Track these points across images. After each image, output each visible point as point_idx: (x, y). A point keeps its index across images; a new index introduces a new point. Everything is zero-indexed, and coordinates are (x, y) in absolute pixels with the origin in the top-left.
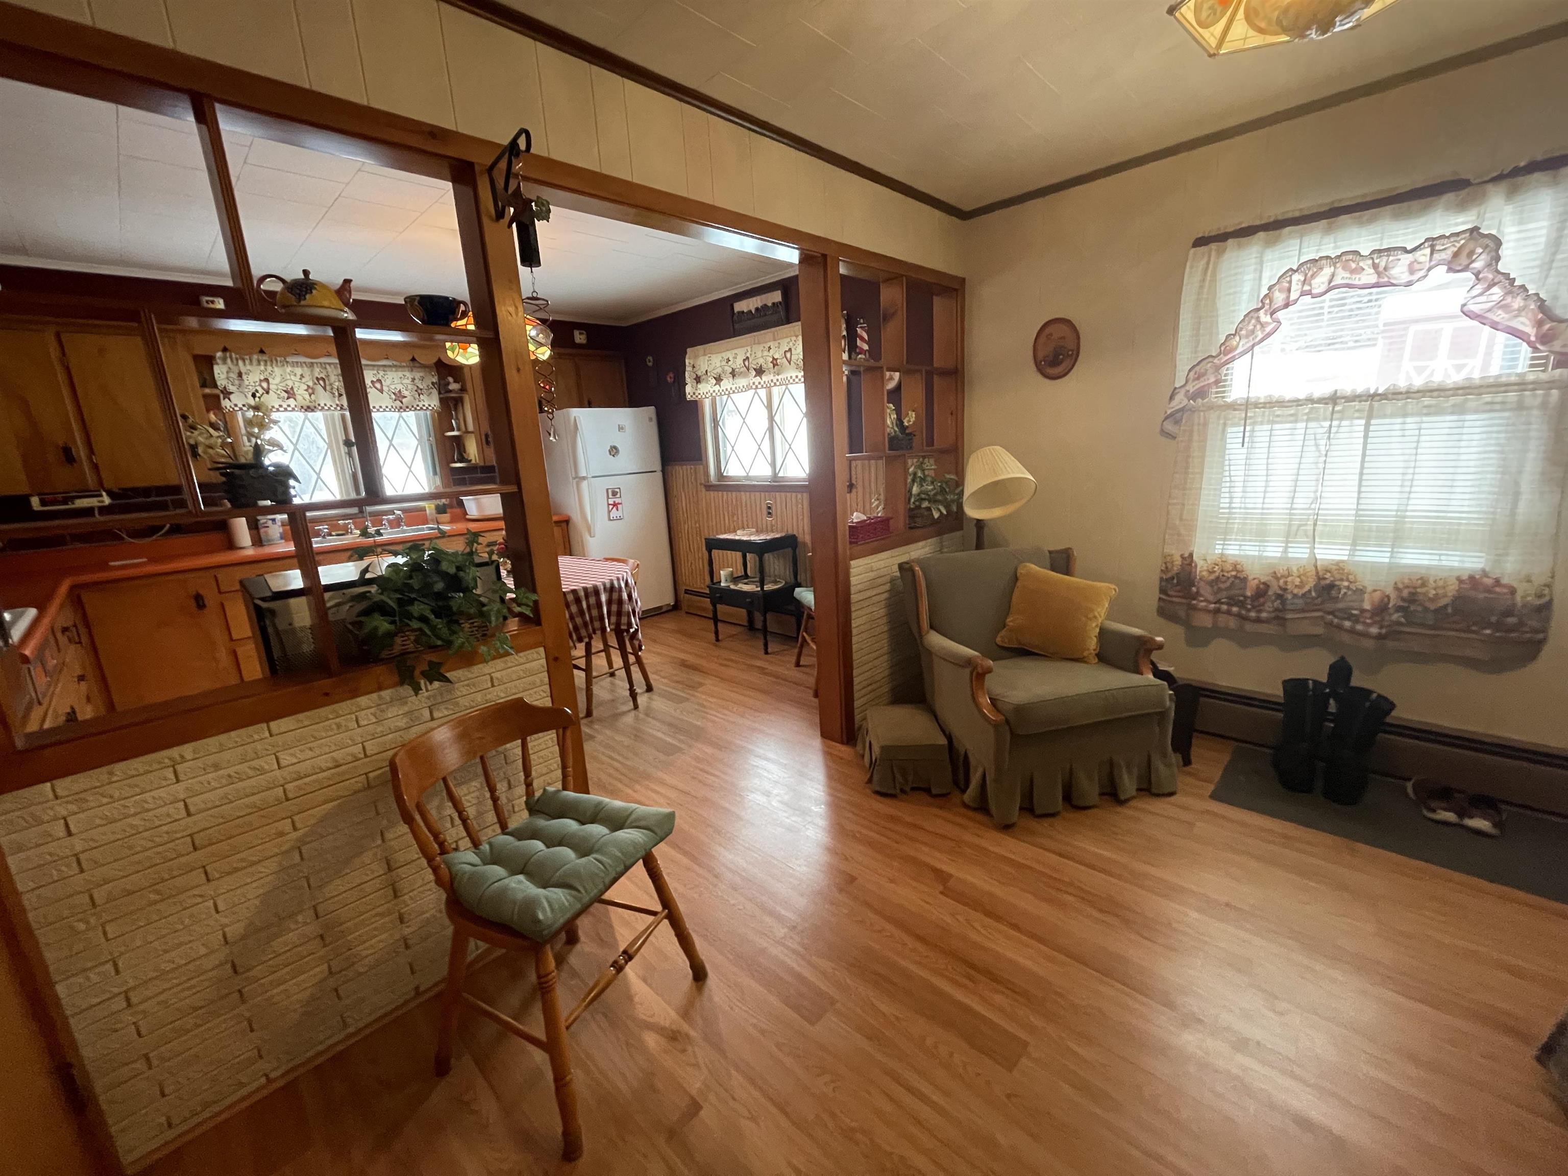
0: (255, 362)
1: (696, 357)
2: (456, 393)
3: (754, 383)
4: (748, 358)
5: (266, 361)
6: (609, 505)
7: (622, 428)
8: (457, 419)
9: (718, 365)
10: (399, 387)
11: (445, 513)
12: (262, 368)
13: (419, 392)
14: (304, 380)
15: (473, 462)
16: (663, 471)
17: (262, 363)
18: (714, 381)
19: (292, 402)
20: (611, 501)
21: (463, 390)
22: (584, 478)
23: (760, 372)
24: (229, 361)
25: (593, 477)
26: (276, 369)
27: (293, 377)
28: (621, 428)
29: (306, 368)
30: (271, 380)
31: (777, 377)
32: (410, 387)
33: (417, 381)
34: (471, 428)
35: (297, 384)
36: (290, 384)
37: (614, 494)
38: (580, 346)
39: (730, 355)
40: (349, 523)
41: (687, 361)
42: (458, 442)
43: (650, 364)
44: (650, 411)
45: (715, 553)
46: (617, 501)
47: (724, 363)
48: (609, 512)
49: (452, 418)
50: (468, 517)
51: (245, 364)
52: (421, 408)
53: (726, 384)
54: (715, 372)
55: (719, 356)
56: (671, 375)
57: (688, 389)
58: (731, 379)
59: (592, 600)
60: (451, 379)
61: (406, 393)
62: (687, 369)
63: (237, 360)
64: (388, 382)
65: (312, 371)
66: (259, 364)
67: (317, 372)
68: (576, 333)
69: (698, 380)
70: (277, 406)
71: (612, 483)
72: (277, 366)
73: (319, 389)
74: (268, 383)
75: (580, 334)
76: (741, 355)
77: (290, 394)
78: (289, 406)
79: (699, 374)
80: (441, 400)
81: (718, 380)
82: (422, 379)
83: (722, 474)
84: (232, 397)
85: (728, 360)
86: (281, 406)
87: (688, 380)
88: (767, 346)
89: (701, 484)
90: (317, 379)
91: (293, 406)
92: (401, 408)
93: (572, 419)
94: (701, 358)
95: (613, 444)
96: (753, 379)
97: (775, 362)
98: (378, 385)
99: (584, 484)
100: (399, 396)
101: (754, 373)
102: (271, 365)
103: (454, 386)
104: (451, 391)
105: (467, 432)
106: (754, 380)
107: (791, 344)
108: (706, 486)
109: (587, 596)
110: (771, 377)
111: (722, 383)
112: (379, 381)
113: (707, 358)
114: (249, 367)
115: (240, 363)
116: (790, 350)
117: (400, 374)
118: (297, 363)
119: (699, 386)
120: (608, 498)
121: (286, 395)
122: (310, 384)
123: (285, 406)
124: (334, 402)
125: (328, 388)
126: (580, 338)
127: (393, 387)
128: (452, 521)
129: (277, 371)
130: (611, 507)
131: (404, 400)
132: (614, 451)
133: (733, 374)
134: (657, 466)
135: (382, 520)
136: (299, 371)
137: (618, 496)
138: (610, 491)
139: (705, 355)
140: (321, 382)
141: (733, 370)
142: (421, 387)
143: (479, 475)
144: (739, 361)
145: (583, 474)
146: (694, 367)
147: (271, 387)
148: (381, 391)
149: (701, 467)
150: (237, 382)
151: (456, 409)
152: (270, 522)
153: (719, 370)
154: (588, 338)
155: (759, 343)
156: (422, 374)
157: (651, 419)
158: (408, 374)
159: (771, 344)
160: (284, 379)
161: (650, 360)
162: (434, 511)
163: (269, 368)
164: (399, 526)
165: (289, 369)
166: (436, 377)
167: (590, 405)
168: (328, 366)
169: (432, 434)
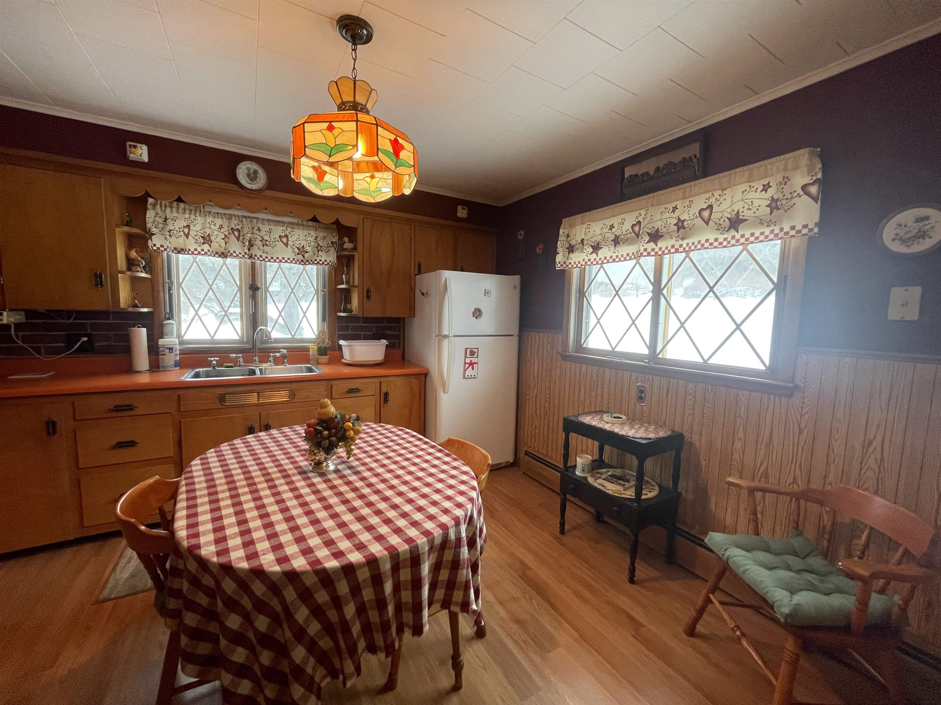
0: (181, 211)
1: (571, 226)
2: (349, 251)
3: (645, 250)
4: (639, 223)
5: (191, 210)
6: (465, 363)
7: (488, 293)
8: (348, 274)
9: (598, 232)
10: (304, 243)
11: (325, 355)
12: (187, 216)
13: (319, 248)
14: (222, 230)
15: (354, 312)
16: (520, 336)
17: (187, 212)
18: (591, 250)
19: (206, 247)
20: (468, 361)
21: (355, 249)
22: (446, 337)
23: (655, 237)
24: (158, 206)
25: (454, 336)
26: (199, 218)
27: (212, 227)
28: (486, 293)
29: (225, 220)
30: (192, 227)
31: (681, 242)
32: (313, 244)
33: (318, 239)
34: (356, 283)
35: (215, 233)
36: (208, 231)
37: (472, 353)
38: (460, 220)
39: (616, 221)
40: (239, 357)
41: (561, 231)
42: (347, 293)
43: (521, 237)
44: (516, 279)
45: (573, 436)
46: (474, 360)
47: (606, 230)
48: (465, 370)
49: (343, 273)
50: (343, 361)
51: (172, 212)
52: (318, 263)
53: (604, 252)
54: (593, 240)
55: (601, 224)
56: (541, 246)
57: (559, 258)
58: (612, 248)
59: (405, 574)
60: (346, 239)
61: (308, 249)
62: (561, 238)
63: (166, 207)
64: (294, 238)
65: (229, 223)
66: (184, 213)
67: (234, 223)
68: (460, 208)
69: (571, 249)
70: (192, 250)
71: (471, 343)
72: (200, 215)
73: (233, 238)
74: (189, 230)
75: (463, 209)
76: (630, 219)
77: (207, 239)
78: (202, 250)
79: (573, 243)
80: (338, 257)
81: (596, 248)
82: (324, 238)
83: (581, 345)
84: (153, 237)
85: (612, 227)
86: (196, 250)
87: (560, 250)
88: (670, 206)
89: (557, 353)
90: (232, 229)
91: (206, 250)
92: (302, 261)
93: (443, 280)
94: (578, 227)
95: (477, 307)
96: (644, 245)
97: (680, 225)
98: (284, 240)
99: (445, 343)
100: (302, 251)
101: (647, 238)
102: (195, 214)
103: (348, 245)
104: (345, 249)
105: (354, 286)
106: (646, 246)
107: (713, 200)
108: (562, 356)
109: (396, 568)
110: (673, 242)
111: (600, 252)
112: (286, 236)
113: (585, 226)
114: (175, 214)
115: (168, 210)
116: (710, 207)
117: (306, 232)
118: (218, 213)
119: (571, 255)
120: (466, 357)
121: (202, 241)
122: (227, 234)
123: (199, 250)
124: (243, 250)
125: (241, 238)
126: (462, 213)
127: (298, 243)
128: (329, 363)
129: (200, 220)
130: (467, 366)
131: (306, 255)
132: (477, 313)
133: (616, 241)
134: (516, 331)
135: (270, 356)
136: (219, 222)
137: (476, 356)
138: (468, 350)
139: (583, 223)
140: (236, 233)
141: (617, 237)
142: (321, 244)
143: (361, 324)
144: (627, 226)
145: (446, 332)
146: (568, 236)
147: (191, 233)
148: (286, 245)
149: (560, 336)
150: (160, 226)
151: (348, 266)
152: (167, 351)
153: (598, 238)
154: (469, 213)
155: (658, 205)
156: (325, 234)
157: (515, 287)
158: (313, 233)
159: (679, 204)
160: (204, 228)
161: (521, 235)
162: (316, 353)
163: (193, 217)
164: (283, 363)
165: (209, 219)
166: (337, 238)
167: (462, 270)
168: (244, 220)
169: (327, 286)
